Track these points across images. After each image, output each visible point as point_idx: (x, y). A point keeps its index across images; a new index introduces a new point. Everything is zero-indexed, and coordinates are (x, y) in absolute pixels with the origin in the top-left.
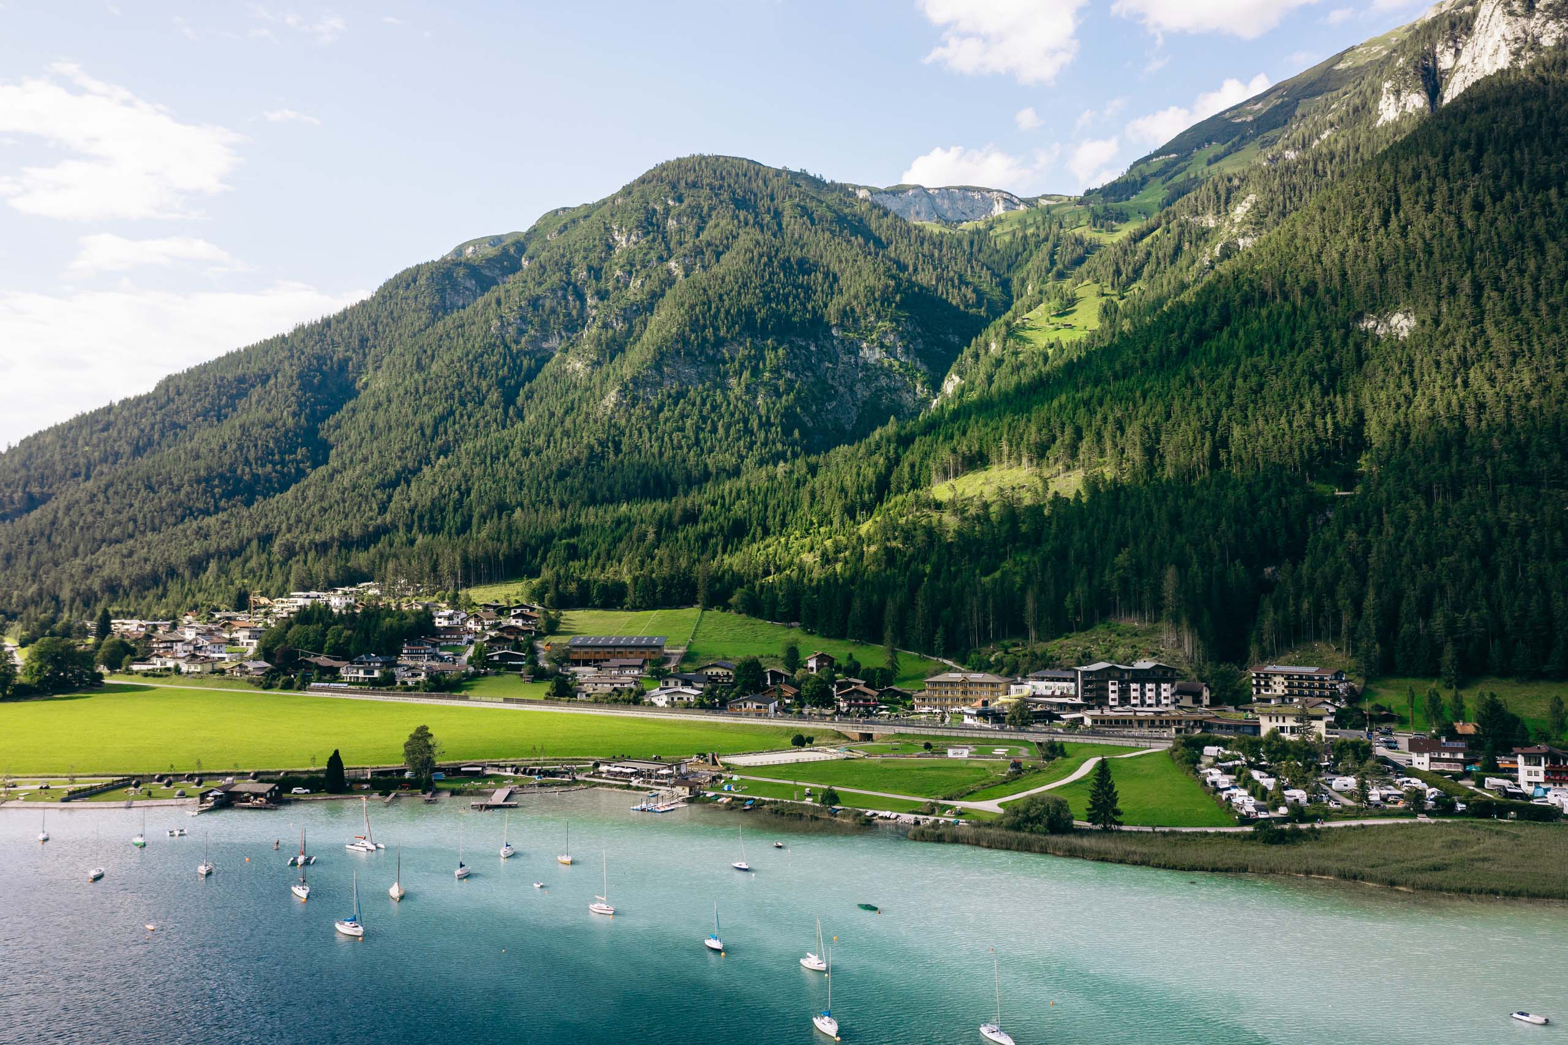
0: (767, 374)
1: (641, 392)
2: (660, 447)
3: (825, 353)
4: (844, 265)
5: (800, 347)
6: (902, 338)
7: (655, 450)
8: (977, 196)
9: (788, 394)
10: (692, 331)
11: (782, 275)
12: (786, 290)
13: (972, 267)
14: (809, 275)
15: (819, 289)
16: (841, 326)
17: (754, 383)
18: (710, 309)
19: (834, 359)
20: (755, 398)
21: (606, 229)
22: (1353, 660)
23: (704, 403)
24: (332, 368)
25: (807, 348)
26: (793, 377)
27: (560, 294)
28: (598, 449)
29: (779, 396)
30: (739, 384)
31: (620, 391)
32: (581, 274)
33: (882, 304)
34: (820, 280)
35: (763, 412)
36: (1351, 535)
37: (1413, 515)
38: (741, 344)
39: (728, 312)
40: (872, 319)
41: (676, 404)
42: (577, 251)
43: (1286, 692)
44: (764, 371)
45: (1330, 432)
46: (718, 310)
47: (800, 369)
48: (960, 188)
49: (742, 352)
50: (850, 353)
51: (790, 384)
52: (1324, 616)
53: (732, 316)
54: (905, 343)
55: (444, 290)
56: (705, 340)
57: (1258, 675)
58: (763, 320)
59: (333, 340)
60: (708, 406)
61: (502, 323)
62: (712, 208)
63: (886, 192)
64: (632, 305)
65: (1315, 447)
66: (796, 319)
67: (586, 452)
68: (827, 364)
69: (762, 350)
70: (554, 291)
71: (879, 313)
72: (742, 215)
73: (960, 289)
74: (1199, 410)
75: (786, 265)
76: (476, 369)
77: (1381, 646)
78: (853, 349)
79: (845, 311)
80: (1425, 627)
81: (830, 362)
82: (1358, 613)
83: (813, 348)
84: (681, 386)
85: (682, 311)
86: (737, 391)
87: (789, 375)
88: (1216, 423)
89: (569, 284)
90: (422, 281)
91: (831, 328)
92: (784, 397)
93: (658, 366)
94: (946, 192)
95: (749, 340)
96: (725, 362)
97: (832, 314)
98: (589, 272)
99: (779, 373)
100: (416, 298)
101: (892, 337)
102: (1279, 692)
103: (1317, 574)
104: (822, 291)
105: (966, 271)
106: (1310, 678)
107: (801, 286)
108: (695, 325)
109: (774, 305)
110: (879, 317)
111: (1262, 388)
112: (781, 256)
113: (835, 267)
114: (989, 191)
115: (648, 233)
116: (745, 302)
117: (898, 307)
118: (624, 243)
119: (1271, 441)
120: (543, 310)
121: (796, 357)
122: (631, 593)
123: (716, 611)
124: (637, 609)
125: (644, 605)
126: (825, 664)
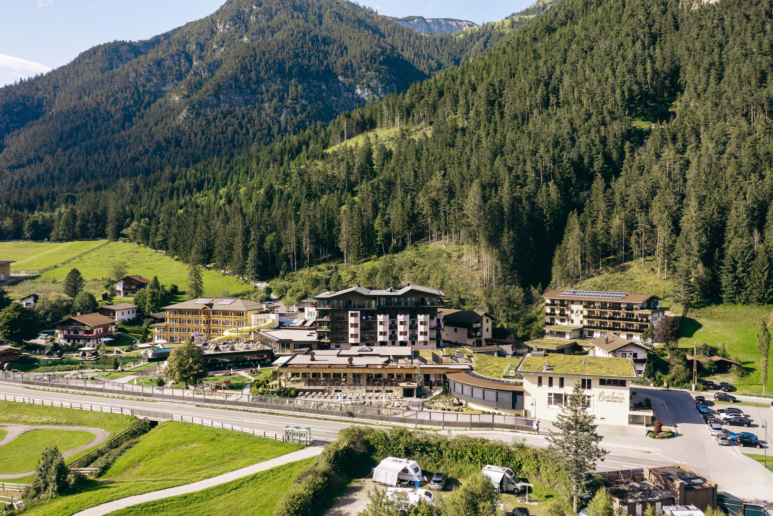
0: (289, 101)
1: (203, 111)
2: (206, 144)
3: (332, 91)
4: (353, 40)
5: (315, 86)
6: (382, 82)
7: (203, 144)
8: (454, 24)
9: (302, 113)
10: (242, 73)
11: (310, 44)
12: (311, 53)
13: (438, 50)
14: (329, 45)
15: (334, 53)
16: (345, 75)
17: (280, 106)
18: (255, 60)
19: (338, 94)
20: (280, 116)
21: (213, 22)
22: (670, 282)
23: (243, 117)
24: (33, 103)
25: (320, 87)
26: (307, 103)
27: (176, 58)
28: (164, 144)
29: (296, 114)
30: (270, 107)
31: (189, 109)
32: (192, 47)
33: (371, 62)
34: (335, 48)
35: (283, 124)
36: (669, 153)
37: (733, 132)
38: (274, 82)
39: (267, 62)
40: (364, 70)
41: (225, 118)
42: (193, 35)
43: (585, 323)
44: (287, 99)
45: (649, 76)
46: (261, 61)
47: (314, 99)
48: (444, 19)
49: (274, 87)
50: (349, 91)
51: (304, 108)
52: (637, 234)
53: (269, 65)
54: (384, 84)
55: (112, 59)
56: (250, 79)
57: (553, 301)
58: (290, 68)
59: (37, 87)
60: (246, 119)
61: (137, 74)
62: (277, 11)
63: (401, 20)
64: (215, 61)
65: (635, 87)
66: (313, 68)
67: (154, 146)
68: (333, 98)
69: (287, 87)
70: (172, 56)
71: (368, 66)
72: (295, 14)
73: (428, 60)
74: (537, 68)
75: (314, 39)
76: (111, 100)
77: (705, 265)
78: (351, 89)
79: (347, 66)
80: (762, 241)
81: (336, 97)
82: (677, 230)
83: (324, 87)
84: (231, 107)
85: (237, 61)
86: (268, 111)
87: (304, 102)
88: (550, 77)
89: (184, 52)
90: (99, 53)
91: (337, 76)
92: (299, 116)
93: (216, 95)
94: (436, 21)
95: (279, 79)
96: (262, 93)
97: (338, 69)
98: (197, 45)
99: (297, 100)
100: (94, 63)
101: (375, 81)
102: (577, 324)
103: (632, 190)
104: (336, 55)
105: (434, 52)
106: (616, 306)
107: (323, 51)
108: (244, 69)
109: (299, 60)
110: (368, 69)
111: (592, 49)
112: (312, 33)
113: (347, 42)
114: (461, 21)
115: (236, 24)
116: (280, 57)
117: (380, 63)
118: (222, 30)
119: (596, 84)
120: (164, 67)
121: (311, 91)
122: (56, 227)
123: (120, 242)
124: (60, 240)
125: (66, 238)
126: (133, 287)
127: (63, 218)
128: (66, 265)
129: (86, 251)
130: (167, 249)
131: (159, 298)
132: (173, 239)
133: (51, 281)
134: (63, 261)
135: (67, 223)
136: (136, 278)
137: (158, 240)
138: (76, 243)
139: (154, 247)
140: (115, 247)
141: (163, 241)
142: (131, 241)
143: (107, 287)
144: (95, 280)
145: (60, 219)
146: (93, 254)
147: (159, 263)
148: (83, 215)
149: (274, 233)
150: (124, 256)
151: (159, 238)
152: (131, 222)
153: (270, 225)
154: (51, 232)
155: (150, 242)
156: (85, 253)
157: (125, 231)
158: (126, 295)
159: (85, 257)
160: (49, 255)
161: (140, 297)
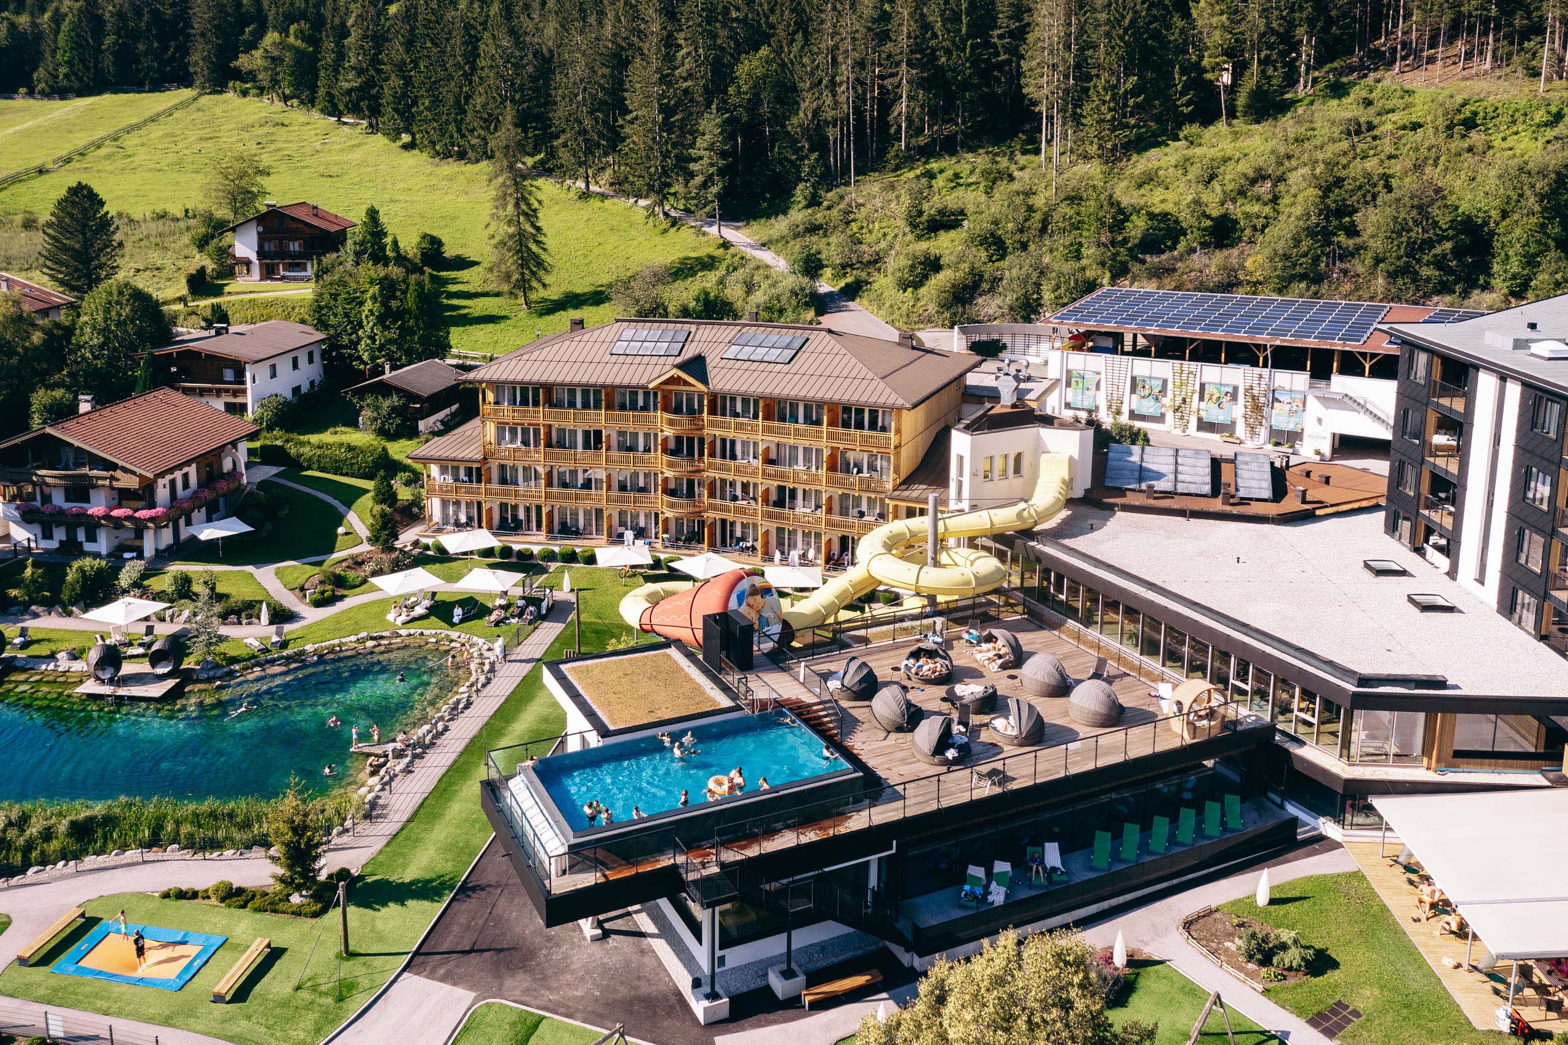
122: (48, 55)
123: (230, 95)
124: (61, 92)
125: (76, 85)
126: (295, 246)
127: (65, 26)
128: (74, 165)
129: (134, 121)
130: (375, 111)
131: (411, 302)
132: (395, 82)
133: (19, 219)
134: (64, 153)
135: (78, 44)
136: (301, 214)
137: (347, 86)
138: (107, 100)
139: (333, 110)
140: (218, 111)
141: (360, 89)
142: (261, 91)
143: (202, 243)
144: (162, 216)
145: (57, 32)
146: (156, 131)
147: (357, 155)
148: (120, 15)
149: (764, 51)
150: (245, 135)
151: (349, 81)
152: (260, 34)
153: (744, 21)
154: (36, 68)
155: (322, 92)
156: (130, 129)
157: (244, 62)
158: (268, 273)
159: (131, 141)
160: (27, 134)
161: (335, 296)
